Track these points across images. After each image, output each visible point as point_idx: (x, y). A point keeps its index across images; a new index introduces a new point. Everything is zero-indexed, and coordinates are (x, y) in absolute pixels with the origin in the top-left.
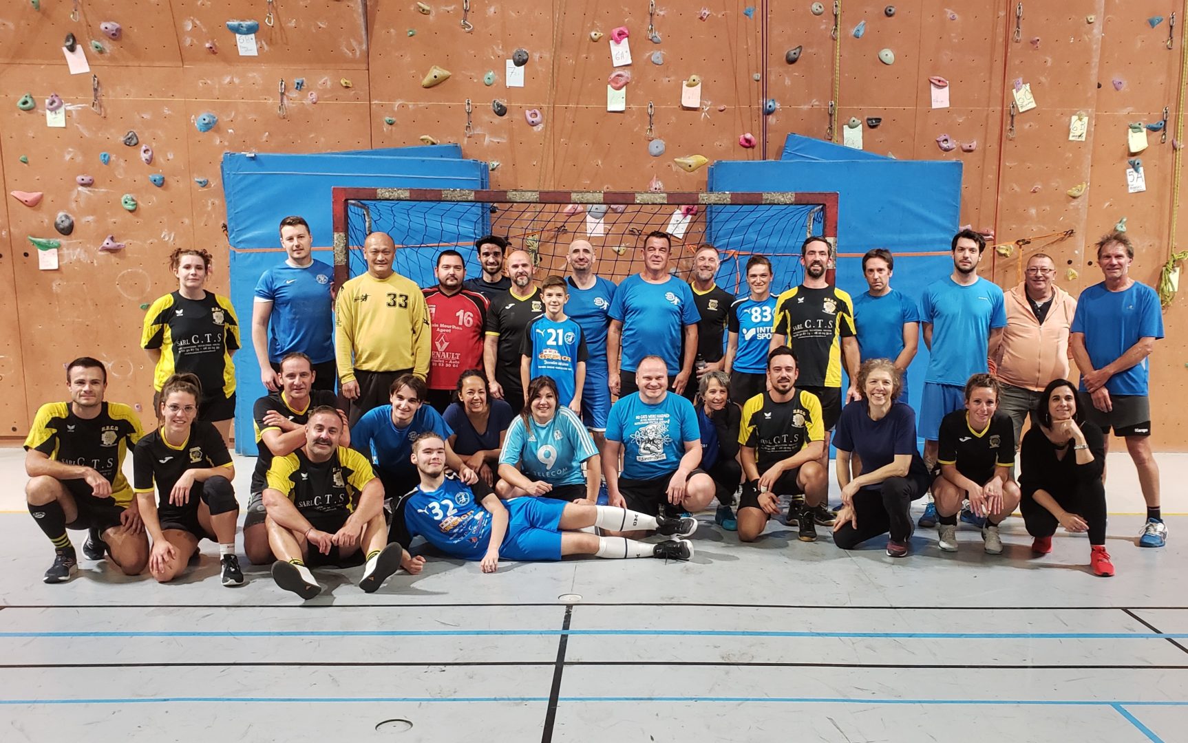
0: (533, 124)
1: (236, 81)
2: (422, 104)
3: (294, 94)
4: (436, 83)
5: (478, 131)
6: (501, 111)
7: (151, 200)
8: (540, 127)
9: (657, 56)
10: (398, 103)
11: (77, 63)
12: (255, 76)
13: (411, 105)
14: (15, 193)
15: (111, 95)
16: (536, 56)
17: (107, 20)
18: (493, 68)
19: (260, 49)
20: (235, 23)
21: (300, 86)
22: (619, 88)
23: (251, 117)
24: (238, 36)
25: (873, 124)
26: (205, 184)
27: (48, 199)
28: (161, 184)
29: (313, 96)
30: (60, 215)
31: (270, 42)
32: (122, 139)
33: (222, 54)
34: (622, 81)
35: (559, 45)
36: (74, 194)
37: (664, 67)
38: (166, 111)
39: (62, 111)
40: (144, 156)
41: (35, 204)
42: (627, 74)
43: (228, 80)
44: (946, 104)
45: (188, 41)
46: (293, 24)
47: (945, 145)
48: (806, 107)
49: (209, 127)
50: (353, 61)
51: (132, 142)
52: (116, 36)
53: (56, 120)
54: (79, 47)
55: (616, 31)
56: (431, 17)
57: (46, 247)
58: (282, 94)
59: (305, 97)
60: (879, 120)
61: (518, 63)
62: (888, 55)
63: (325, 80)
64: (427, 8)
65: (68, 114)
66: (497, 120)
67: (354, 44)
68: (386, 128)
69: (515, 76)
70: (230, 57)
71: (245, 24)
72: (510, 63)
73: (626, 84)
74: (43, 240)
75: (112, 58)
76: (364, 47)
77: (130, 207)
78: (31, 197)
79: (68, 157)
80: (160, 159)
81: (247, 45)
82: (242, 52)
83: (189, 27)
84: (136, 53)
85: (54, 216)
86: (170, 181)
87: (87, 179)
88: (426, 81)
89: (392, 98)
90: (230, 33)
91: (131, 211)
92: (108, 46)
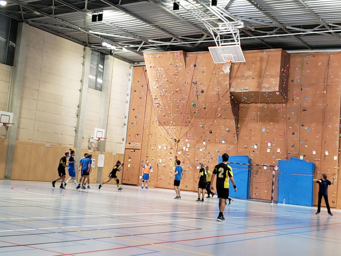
0: (257, 153)
1: (222, 146)
2: (244, 150)
3: (228, 148)
4: (245, 148)
5: (250, 154)
6: (254, 151)
7: (210, 161)
8: (258, 154)
9: (274, 145)
10: (241, 150)
11: (204, 143)
12: (224, 146)
13: (242, 150)
14: (196, 159)
15: (207, 147)
16: (258, 145)
17: (208, 138)
18: (253, 146)
19: (225, 142)
20: (222, 139)
21: (229, 147)
22: (269, 149)
23: (223, 151)
24: (222, 141)
25: (304, 156)
26: (217, 159)
27: (199, 160)
28: (212, 159)
29: (231, 148)
30: (200, 162)
31: (226, 142)
32: (208, 153)
33: (220, 143)
34: (269, 148)
35: (261, 143)
36: (202, 160)
37: (275, 146)
38: (213, 149)
39: (202, 149)
40: (210, 155)
41: (197, 160)
42: (270, 147)
43: (221, 146)
44: (315, 154)
45: (217, 141)
46: (229, 139)
47: (315, 160)
48: (295, 153)
49: (218, 152)
50: (236, 144)
51: (209, 153)
52: (209, 140)
53: (201, 150)
54: (205, 142)
55: (268, 142)
56: (246, 139)
57: (198, 166)
58: (227, 148)
59: (229, 148)
60: (305, 155)
61: (256, 145)
62: (306, 146)
63: (232, 146)
64: (245, 138)
65: (203, 149)
66: (253, 152)
67: (236, 142)
68: (239, 153)
69: (256, 147)
70: (222, 143)
71: (223, 139)
72: (255, 145)
73: (270, 149)
74: (198, 165)
75: (208, 143)
76: (237, 142)
77: (208, 161)
78: (197, 159)
79: (202, 155)
80: (212, 156)
81: (223, 142)
82: (223, 143)
83: (217, 139)
84: (211, 142)
85: (199, 162)
86: (213, 158)
87: (203, 157)
88: (244, 147)
89: (240, 149)
90: (221, 140)
91: (208, 162)
92: (208, 141)
